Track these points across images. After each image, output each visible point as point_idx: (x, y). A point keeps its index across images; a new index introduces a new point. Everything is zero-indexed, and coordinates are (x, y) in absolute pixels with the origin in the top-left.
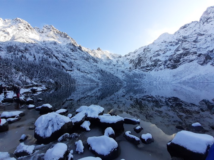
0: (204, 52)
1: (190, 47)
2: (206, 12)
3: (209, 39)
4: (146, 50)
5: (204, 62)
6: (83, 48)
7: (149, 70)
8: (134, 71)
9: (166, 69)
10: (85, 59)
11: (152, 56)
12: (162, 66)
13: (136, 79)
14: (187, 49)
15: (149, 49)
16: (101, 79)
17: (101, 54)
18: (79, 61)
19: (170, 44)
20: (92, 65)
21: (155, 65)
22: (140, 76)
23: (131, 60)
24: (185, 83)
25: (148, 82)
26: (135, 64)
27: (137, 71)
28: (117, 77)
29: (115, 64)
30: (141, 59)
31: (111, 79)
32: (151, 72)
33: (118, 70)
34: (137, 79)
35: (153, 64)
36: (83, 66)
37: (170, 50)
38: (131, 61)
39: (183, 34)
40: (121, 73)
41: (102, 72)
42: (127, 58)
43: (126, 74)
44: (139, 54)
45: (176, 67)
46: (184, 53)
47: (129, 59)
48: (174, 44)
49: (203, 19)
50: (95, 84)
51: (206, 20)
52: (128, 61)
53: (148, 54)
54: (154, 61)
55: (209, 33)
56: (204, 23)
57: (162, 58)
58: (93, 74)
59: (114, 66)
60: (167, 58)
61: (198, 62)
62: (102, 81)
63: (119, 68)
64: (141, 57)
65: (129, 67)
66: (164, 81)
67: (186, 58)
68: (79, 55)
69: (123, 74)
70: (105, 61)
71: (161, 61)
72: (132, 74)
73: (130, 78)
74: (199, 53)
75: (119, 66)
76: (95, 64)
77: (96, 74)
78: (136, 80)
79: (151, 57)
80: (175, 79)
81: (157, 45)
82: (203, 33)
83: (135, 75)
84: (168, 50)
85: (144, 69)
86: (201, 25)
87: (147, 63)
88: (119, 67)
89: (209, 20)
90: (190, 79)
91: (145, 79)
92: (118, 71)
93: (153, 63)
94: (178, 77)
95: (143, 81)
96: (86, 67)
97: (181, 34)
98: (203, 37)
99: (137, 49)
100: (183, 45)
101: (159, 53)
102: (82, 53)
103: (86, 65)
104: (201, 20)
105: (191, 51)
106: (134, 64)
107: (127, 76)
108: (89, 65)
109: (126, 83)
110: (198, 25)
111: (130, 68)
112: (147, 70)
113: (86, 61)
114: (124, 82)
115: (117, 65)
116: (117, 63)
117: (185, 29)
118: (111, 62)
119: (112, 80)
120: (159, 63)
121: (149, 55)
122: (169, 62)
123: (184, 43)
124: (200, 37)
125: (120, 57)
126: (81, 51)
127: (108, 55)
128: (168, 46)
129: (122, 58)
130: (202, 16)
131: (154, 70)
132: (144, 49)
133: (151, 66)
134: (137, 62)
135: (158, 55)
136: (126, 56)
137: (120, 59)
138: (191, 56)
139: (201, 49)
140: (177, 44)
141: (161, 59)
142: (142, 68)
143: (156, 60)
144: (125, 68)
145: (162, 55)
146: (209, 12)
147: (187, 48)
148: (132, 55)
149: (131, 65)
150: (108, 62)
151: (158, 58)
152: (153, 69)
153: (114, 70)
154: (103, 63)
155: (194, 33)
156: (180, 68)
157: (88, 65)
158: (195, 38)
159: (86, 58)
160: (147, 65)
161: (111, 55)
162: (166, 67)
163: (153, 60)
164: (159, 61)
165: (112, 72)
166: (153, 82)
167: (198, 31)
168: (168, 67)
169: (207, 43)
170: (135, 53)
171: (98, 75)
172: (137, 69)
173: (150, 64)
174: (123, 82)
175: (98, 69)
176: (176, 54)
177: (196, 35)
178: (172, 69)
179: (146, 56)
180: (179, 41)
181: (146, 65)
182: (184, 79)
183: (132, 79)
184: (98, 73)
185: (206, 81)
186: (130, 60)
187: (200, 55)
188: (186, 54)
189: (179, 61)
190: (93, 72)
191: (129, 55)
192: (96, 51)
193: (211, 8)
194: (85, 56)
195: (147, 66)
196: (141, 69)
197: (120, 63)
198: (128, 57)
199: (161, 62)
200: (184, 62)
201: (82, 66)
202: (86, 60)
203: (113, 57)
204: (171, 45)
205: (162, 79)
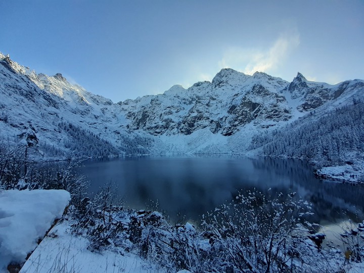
0: (216, 119)
1: (203, 111)
2: (219, 74)
3: (219, 105)
4: (154, 102)
5: (216, 130)
6: (16, 66)
7: (159, 133)
8: (136, 131)
9: (180, 134)
10: (22, 94)
11: (163, 113)
12: (175, 130)
13: (140, 147)
14: (200, 112)
15: (158, 102)
16: (73, 147)
17: (64, 89)
18: (4, 95)
19: (184, 101)
20: (43, 111)
21: (166, 127)
22: (146, 142)
23: (129, 113)
24: (200, 154)
25: (159, 152)
26: (136, 121)
27: (141, 133)
28: (107, 143)
29: (97, 114)
30: (146, 114)
31: (97, 147)
32: (161, 136)
33: (106, 128)
34: (143, 147)
35: (164, 125)
36: (16, 110)
37: (184, 109)
38: (130, 115)
39: (196, 93)
40: (113, 134)
41: (71, 129)
42: (123, 109)
43: (123, 137)
44: (143, 105)
45: (191, 133)
46: (198, 116)
47: (126, 110)
48: (188, 103)
49: (215, 81)
50: (64, 158)
51: (218, 83)
52: (124, 114)
53: (157, 109)
54: (166, 120)
55: (220, 98)
56: (216, 86)
57: (175, 118)
58: (49, 134)
59: (96, 118)
60: (181, 120)
61: (210, 129)
62: (76, 150)
63: (108, 124)
64: (146, 112)
65: (125, 125)
66: (178, 150)
67: (199, 122)
68: (4, 79)
69: (117, 136)
70: (73, 105)
71: (173, 122)
72: (133, 138)
73: (132, 146)
74: (211, 119)
75: (105, 119)
76: (52, 109)
77: (59, 134)
78: (141, 149)
79: (161, 115)
80: (190, 149)
81: (169, 98)
82: (215, 97)
83: (138, 140)
84: (182, 108)
85: (152, 131)
86: (214, 87)
87: (156, 122)
88: (106, 121)
89: (221, 84)
90: (205, 149)
91: (153, 148)
92: (107, 130)
93: (164, 123)
94: (193, 146)
95: (152, 150)
96: (27, 115)
97: (195, 93)
98: (214, 102)
99: (141, 97)
100: (197, 107)
101: (171, 110)
102: (12, 75)
103: (26, 109)
104: (213, 81)
105: (204, 116)
106: (134, 121)
107: (126, 141)
108: (37, 111)
109: (124, 153)
110: (210, 87)
111: (128, 127)
112: (156, 132)
113: (26, 100)
114: (122, 152)
115: (102, 118)
116: (102, 114)
117: (198, 87)
118: (90, 109)
119: (100, 148)
120: (172, 124)
121: (159, 110)
122: (183, 125)
123: (198, 104)
124: (212, 102)
125: (110, 103)
126: (9, 72)
127: (81, 95)
128: (182, 103)
129: (112, 105)
130: (214, 78)
131: (165, 134)
132: (152, 100)
133: (161, 128)
134: (140, 117)
135: (171, 113)
136: (120, 104)
137: (108, 107)
138: (204, 121)
139: (213, 115)
140: (191, 103)
141: (174, 120)
142: (148, 128)
143: (168, 119)
144: (119, 125)
145: (175, 114)
146: (222, 74)
147: (201, 110)
148: (131, 104)
149: (130, 122)
150: (81, 108)
151: (170, 117)
152: (164, 132)
153: (98, 127)
154: (68, 108)
155: (207, 95)
156: (195, 134)
157: (31, 109)
158: (208, 101)
159: (25, 92)
160: (156, 125)
161: (88, 96)
162: (179, 131)
163: (164, 119)
164: (171, 121)
165: (96, 133)
166: (165, 152)
167: (210, 94)
168: (182, 132)
169: (218, 109)
170: (136, 101)
171: (64, 136)
172: (141, 130)
173: (160, 124)
174: (119, 151)
175: (62, 123)
176: (191, 116)
177: (208, 98)
178: (187, 134)
179: (155, 111)
180: (193, 99)
181: (154, 125)
182: (199, 149)
183: (135, 147)
184: (63, 131)
185: (219, 152)
186: (127, 112)
187: (212, 121)
188: (200, 118)
189: (193, 126)
190: (51, 127)
191: (126, 104)
192: (52, 80)
193: (226, 71)
194: (23, 85)
195: (157, 127)
196: (147, 131)
197: (108, 115)
198: (125, 107)
199: (173, 124)
200: (198, 127)
201: (13, 111)
202: (26, 96)
203: (94, 100)
204: (185, 103)
205: (176, 148)
